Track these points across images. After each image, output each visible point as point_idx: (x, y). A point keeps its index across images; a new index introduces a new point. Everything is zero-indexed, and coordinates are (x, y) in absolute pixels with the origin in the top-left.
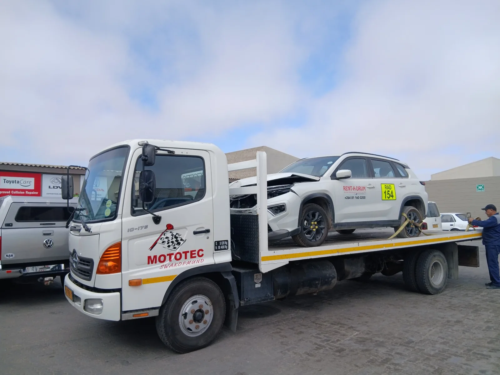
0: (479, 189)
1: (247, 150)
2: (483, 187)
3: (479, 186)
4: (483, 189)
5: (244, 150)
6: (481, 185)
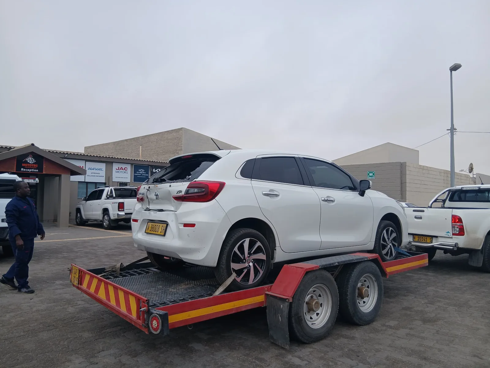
0: (370, 176)
1: (168, 131)
2: (373, 174)
3: (370, 172)
4: (373, 176)
5: (166, 132)
6: (372, 172)
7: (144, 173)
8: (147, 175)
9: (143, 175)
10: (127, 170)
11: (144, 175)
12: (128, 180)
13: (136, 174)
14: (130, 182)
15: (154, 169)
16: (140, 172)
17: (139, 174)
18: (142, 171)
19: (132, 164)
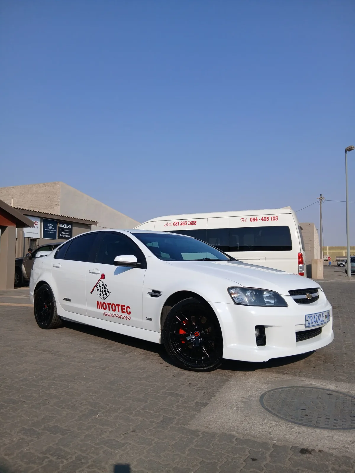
7: (52, 228)
8: (55, 231)
9: (51, 230)
10: (37, 224)
11: (53, 230)
12: (37, 236)
13: (46, 230)
14: (39, 238)
15: (61, 225)
16: (49, 227)
17: (48, 230)
18: (50, 226)
19: (42, 218)
